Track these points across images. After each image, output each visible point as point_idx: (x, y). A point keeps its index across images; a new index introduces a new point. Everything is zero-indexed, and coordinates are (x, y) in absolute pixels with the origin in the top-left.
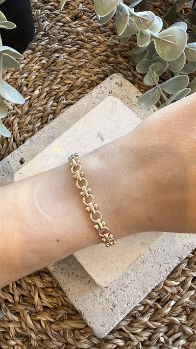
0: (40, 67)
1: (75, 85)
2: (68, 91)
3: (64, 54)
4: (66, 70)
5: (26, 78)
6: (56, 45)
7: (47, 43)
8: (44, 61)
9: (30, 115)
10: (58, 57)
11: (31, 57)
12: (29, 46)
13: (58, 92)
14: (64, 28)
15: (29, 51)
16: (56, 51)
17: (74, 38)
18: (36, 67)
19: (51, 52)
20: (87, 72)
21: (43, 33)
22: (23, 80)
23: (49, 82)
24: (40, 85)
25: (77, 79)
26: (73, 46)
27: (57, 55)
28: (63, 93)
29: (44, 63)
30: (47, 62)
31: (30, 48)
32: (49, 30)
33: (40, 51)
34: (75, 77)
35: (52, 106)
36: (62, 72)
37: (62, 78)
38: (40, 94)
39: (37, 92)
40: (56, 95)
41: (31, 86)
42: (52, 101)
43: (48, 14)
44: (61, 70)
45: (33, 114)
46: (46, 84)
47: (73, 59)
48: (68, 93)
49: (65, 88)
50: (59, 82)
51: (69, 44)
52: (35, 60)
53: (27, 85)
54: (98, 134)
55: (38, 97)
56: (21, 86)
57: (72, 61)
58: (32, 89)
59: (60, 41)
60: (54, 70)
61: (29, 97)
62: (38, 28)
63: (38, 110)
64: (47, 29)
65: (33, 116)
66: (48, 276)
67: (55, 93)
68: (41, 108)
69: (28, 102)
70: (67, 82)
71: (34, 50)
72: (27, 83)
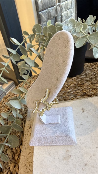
0: (76, 83)
1: (87, 94)
2: (83, 95)
3: (89, 83)
4: (86, 88)
5: (69, 85)
6: (88, 79)
7: (84, 77)
8: (79, 82)
9: (61, 97)
10: (86, 83)
11: (75, 80)
12: (77, 76)
13: (78, 94)
14: (95, 75)
15: (75, 78)
16: (87, 81)
17: (97, 79)
18: (75, 83)
19: (84, 80)
20: (96, 91)
21: (85, 74)
22: (67, 85)
23: (77, 89)
24: (72, 89)
25: (89, 92)
26: (95, 81)
27: (86, 82)
28: (80, 95)
29: (79, 83)
30: (80, 83)
31: (77, 77)
32: (88, 74)
33: (80, 79)
34: (89, 91)
35: (72, 97)
36: (84, 88)
37: (83, 90)
38: (70, 92)
39: (69, 91)
40: (76, 94)
41: (69, 88)
42: (74, 96)
43: (91, 69)
44: (84, 87)
45: (62, 97)
46: (75, 89)
47: (92, 85)
48: (82, 96)
49: (82, 93)
50: (81, 91)
51: (94, 80)
52: (76, 81)
53: (67, 87)
54: (83, 109)
55: (69, 93)
56: (65, 87)
57: (91, 86)
58: (69, 89)
59: (91, 78)
60: (81, 86)
61: (65, 91)
62: (84, 72)
63: (65, 97)
64: (87, 73)
65: (62, 98)
66: (18, 168)
67: (76, 93)
68: (67, 97)
69: (64, 93)
70: (84, 92)
71: (78, 78)
72: (68, 87)
